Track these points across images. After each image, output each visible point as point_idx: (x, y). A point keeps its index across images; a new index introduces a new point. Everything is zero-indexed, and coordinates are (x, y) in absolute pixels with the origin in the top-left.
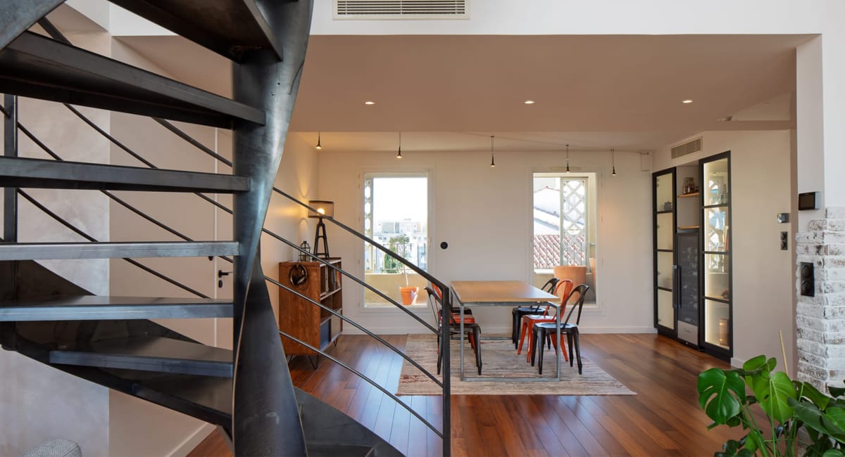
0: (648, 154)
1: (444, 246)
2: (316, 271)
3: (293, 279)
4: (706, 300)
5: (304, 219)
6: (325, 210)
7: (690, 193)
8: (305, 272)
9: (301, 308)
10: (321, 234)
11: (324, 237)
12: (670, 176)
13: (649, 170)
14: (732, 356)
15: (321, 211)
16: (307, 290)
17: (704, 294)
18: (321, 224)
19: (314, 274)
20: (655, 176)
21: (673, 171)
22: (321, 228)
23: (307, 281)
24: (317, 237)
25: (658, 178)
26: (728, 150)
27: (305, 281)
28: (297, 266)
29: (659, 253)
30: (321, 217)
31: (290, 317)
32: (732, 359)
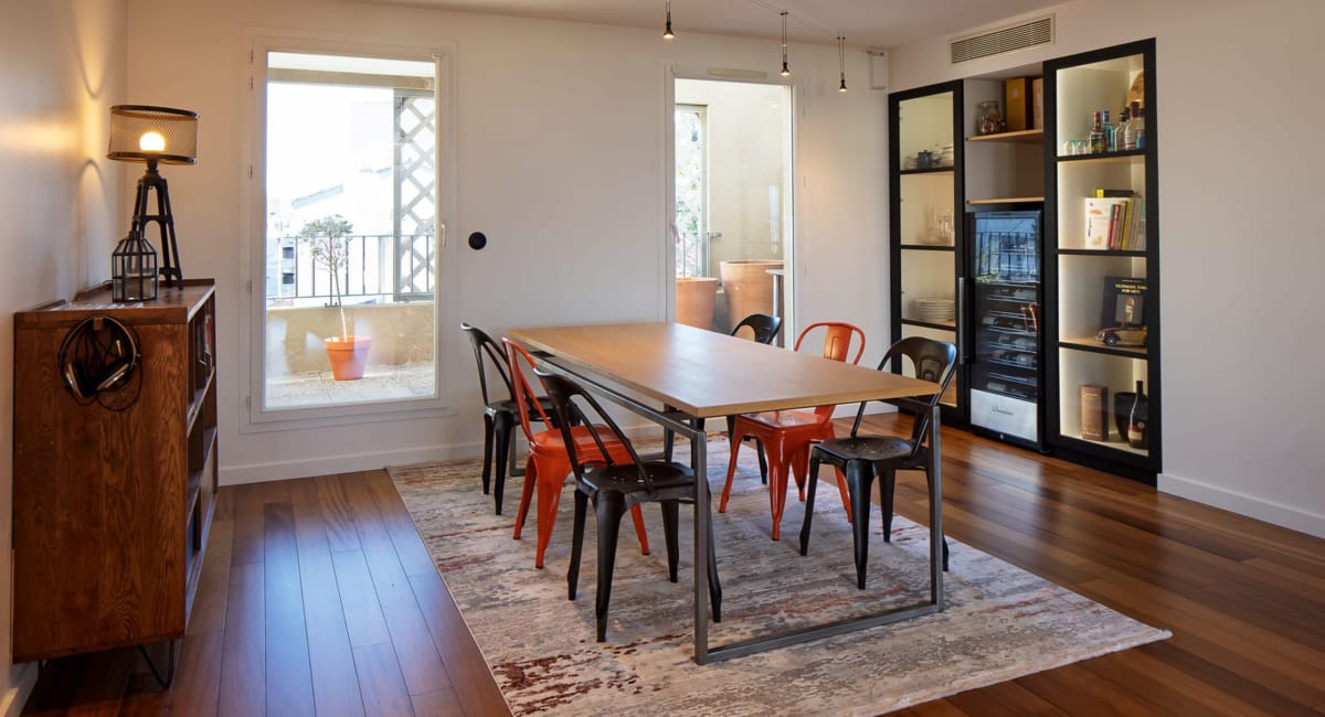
0: (882, 54)
1: (478, 241)
2: (172, 338)
3: (79, 376)
4: (1061, 350)
5: (90, 162)
6: (168, 136)
7: (995, 132)
8: (126, 344)
9: (108, 476)
10: (152, 208)
11: (165, 219)
12: (947, 98)
13: (883, 88)
14: (1160, 472)
15: (153, 141)
16: (137, 407)
17: (1057, 338)
18: (154, 181)
19: (166, 349)
20: (894, 101)
21: (956, 87)
22: (153, 193)
23: (136, 378)
24: (141, 219)
25: (903, 104)
26: (1152, 36)
27: (126, 378)
28: (97, 327)
29: (904, 252)
30: (152, 160)
31: (61, 518)
32: (1159, 475)
